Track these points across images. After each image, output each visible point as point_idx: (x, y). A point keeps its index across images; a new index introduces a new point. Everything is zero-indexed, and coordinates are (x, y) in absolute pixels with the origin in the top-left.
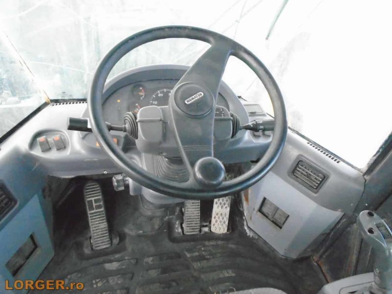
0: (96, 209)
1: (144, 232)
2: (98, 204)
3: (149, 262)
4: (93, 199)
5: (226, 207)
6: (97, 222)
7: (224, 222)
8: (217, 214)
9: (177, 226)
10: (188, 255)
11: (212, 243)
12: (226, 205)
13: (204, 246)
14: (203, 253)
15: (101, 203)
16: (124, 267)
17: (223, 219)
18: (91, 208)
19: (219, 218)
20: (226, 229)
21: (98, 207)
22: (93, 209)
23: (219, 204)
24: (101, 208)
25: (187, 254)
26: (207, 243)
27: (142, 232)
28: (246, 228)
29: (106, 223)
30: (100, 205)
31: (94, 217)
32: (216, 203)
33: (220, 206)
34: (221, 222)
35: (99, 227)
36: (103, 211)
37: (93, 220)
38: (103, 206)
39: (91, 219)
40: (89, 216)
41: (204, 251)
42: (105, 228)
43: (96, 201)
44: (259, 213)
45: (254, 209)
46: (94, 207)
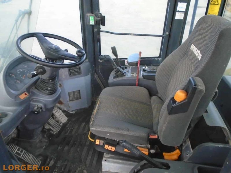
0: (22, 153)
1: (45, 146)
2: (20, 151)
3: (60, 148)
4: (16, 151)
5: (59, 111)
6: (28, 157)
7: (64, 116)
8: (59, 116)
9: (52, 133)
10: (68, 134)
11: (68, 125)
12: (59, 110)
13: (67, 128)
14: (70, 129)
15: (21, 149)
16: (56, 158)
17: (62, 115)
18: (20, 155)
19: (61, 116)
20: (66, 117)
21: (22, 151)
22: (21, 154)
23: (56, 112)
24: (23, 151)
25: (66, 134)
26: (67, 127)
27: (44, 147)
28: (70, 112)
29: (31, 155)
30: (22, 150)
31: (25, 157)
32: (55, 113)
33: (57, 112)
34: (63, 117)
35: (31, 158)
36: (25, 152)
37: (26, 158)
38: (23, 149)
39: (25, 159)
40: (22, 158)
41: (69, 128)
42: (33, 156)
43: (18, 150)
44: (71, 102)
45: (68, 102)
46: (20, 153)
